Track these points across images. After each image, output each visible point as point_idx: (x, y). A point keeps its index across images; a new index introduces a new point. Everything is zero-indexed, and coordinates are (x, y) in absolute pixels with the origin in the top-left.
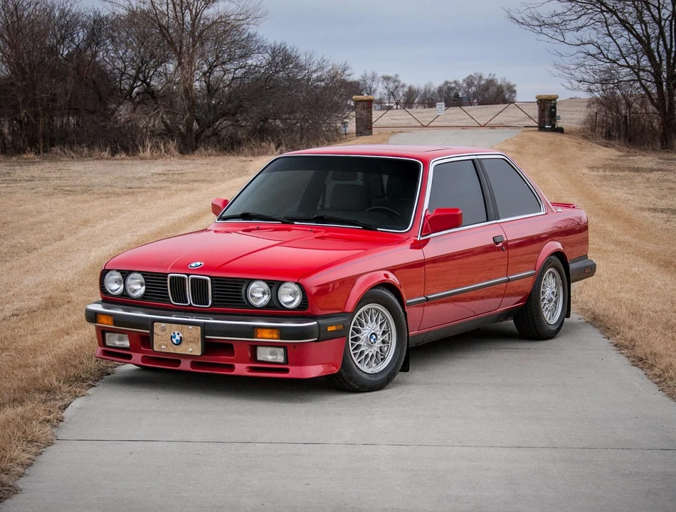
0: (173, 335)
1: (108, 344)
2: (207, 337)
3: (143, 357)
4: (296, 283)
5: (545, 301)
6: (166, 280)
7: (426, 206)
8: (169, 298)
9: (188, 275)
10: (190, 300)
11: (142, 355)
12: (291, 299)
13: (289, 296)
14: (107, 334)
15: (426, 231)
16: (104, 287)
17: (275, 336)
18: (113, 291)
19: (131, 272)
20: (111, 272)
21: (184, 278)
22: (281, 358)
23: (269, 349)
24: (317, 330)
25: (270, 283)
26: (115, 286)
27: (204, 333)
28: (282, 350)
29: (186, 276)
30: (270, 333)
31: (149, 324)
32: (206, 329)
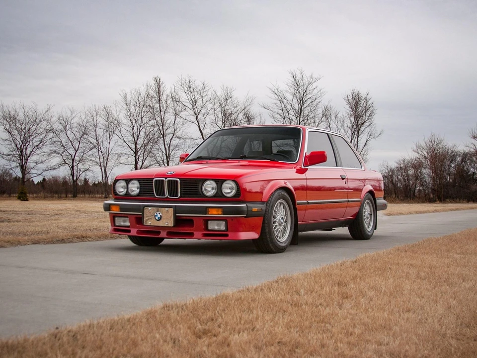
0: (156, 214)
1: (117, 224)
2: (177, 215)
3: (138, 230)
4: (233, 181)
5: (365, 217)
6: (153, 183)
7: (305, 151)
8: (154, 194)
9: (166, 178)
10: (167, 194)
11: (137, 229)
12: (229, 191)
13: (229, 189)
14: (116, 218)
15: (306, 164)
16: (115, 191)
17: (220, 213)
18: (120, 192)
19: (131, 180)
20: (120, 181)
21: (163, 181)
22: (223, 228)
23: (216, 222)
24: (246, 209)
25: (217, 181)
26: (122, 190)
27: (175, 212)
28: (224, 222)
29: (164, 179)
30: (217, 211)
31: (142, 209)
32: (176, 210)
